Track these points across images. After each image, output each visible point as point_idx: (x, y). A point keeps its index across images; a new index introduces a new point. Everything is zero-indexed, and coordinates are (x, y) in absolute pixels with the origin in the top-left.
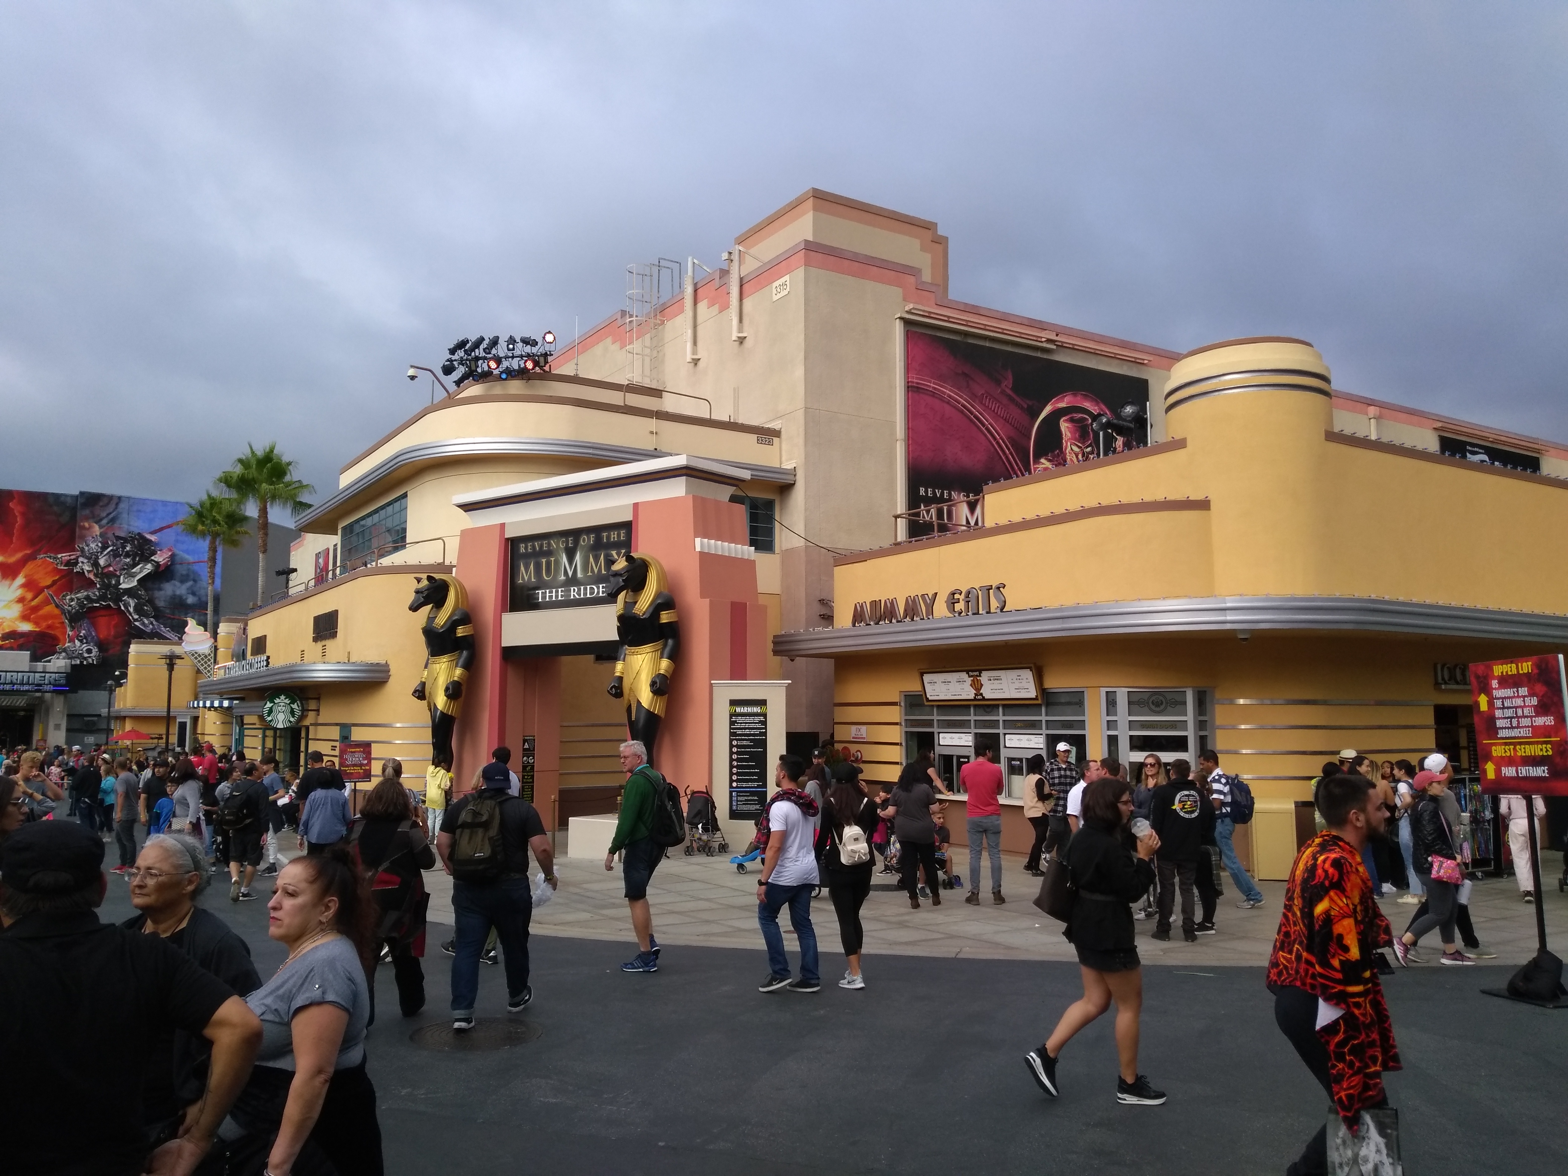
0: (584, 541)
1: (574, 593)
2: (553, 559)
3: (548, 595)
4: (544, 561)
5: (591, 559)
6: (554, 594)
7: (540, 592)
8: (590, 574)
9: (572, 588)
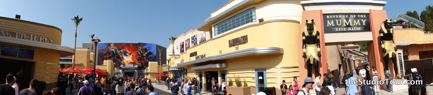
0: (352, 16)
1: (349, 29)
2: (340, 20)
3: (340, 29)
4: (337, 20)
5: (355, 21)
6: (342, 29)
7: (337, 28)
8: (354, 24)
9: (349, 28)
